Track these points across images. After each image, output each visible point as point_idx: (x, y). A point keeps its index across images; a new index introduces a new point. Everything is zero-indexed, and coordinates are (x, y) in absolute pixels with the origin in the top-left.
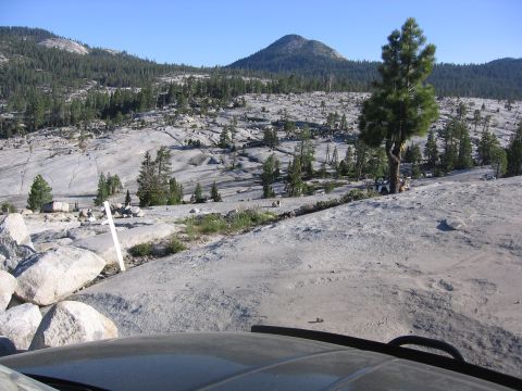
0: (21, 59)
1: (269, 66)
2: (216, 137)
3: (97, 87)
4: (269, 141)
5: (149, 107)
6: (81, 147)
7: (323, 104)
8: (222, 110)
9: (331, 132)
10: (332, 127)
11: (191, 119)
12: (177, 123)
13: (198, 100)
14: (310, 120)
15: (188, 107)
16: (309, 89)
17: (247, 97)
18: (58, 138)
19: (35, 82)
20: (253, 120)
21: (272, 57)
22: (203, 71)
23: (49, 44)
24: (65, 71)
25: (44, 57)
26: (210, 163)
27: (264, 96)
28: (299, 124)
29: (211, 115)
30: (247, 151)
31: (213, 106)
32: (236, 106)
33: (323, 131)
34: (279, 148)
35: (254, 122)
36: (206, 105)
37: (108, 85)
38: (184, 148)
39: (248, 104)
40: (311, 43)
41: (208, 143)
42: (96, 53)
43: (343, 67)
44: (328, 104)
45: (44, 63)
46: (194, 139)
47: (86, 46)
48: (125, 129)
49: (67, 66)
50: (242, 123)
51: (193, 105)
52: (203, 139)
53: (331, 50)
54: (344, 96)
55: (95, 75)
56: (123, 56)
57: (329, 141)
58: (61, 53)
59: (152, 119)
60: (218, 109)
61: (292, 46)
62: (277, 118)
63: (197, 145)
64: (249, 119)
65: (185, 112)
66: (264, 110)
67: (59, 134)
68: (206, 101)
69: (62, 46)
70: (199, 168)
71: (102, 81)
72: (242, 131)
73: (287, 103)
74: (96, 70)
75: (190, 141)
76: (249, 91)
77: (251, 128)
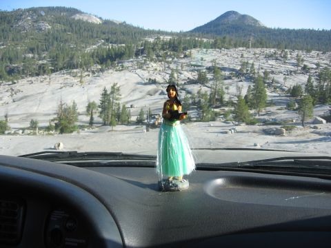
0: (58, 26)
1: (216, 31)
2: (167, 77)
3: (104, 44)
4: (201, 80)
5: (130, 57)
6: (81, 82)
7: (242, 56)
8: (176, 59)
9: (243, 75)
10: (245, 72)
11: (154, 65)
12: (145, 67)
13: (162, 53)
14: (231, 67)
15: (154, 57)
16: (235, 46)
17: (193, 51)
18: (68, 76)
19: (66, 41)
20: (194, 66)
21: (218, 25)
22: (171, 34)
23: (77, 17)
24: (85, 34)
25: (73, 25)
26: (160, 94)
27: (205, 50)
28: (224, 69)
29: (168, 62)
30: (186, 86)
31: (170, 56)
32: (186, 56)
33: (238, 74)
34: (207, 85)
35: (194, 67)
36: (166, 56)
37: (111, 43)
38: (145, 84)
39: (193, 56)
40: (244, 16)
41: (162, 81)
42: (106, 22)
43: (264, 32)
44: (245, 55)
45: (72, 29)
46: (153, 78)
47: (100, 18)
48: (110, 71)
49: (86, 31)
50: (187, 68)
51: (158, 56)
52: (159, 78)
53: (257, 21)
54: (258, 51)
55: (103, 36)
56: (123, 25)
57: (241, 81)
58: (83, 22)
59: (130, 64)
60: (173, 59)
61: (232, 18)
62: (210, 65)
63: (154, 82)
64: (192, 65)
65: (152, 60)
66: (202, 59)
67: (70, 73)
68: (166, 53)
69: (85, 18)
70: (153, 97)
71: (107, 40)
72: (185, 73)
73: (220, 55)
74: (104, 33)
75: (150, 79)
76: (195, 47)
77: (192, 71)
